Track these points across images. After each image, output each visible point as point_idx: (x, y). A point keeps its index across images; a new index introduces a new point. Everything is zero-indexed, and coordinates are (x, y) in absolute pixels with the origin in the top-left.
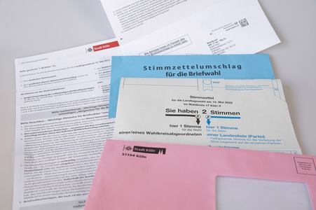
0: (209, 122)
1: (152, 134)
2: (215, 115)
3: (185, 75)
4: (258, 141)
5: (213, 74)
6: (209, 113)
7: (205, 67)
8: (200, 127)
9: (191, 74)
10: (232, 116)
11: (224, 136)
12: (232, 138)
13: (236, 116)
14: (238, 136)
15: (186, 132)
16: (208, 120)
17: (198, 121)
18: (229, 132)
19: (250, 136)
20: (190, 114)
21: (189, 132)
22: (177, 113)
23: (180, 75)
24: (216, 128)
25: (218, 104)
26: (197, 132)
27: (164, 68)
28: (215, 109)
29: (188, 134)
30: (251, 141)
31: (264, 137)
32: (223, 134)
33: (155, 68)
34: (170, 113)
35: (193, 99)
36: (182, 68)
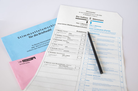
0: (91, 23)
1: (70, 25)
2: (94, 20)
3: (37, 35)
4: (107, 33)
5: (48, 31)
6: (92, 19)
7: (44, 29)
8: (87, 25)
9: (39, 34)
10: (100, 21)
11: (95, 29)
12: (98, 30)
13: (102, 21)
14: (100, 30)
15: (82, 26)
16: (91, 22)
17: (87, 22)
18: (97, 28)
19: (105, 30)
20: (85, 19)
21: (83, 26)
22: (80, 18)
23: (35, 35)
24: (93, 26)
25: (96, 16)
26: (86, 27)
27: (27, 35)
28: (95, 18)
29: (82, 27)
30: (105, 32)
31: (110, 31)
32: (95, 28)
33: (23, 36)
34: (77, 18)
35: (87, 13)
36: (34, 32)
